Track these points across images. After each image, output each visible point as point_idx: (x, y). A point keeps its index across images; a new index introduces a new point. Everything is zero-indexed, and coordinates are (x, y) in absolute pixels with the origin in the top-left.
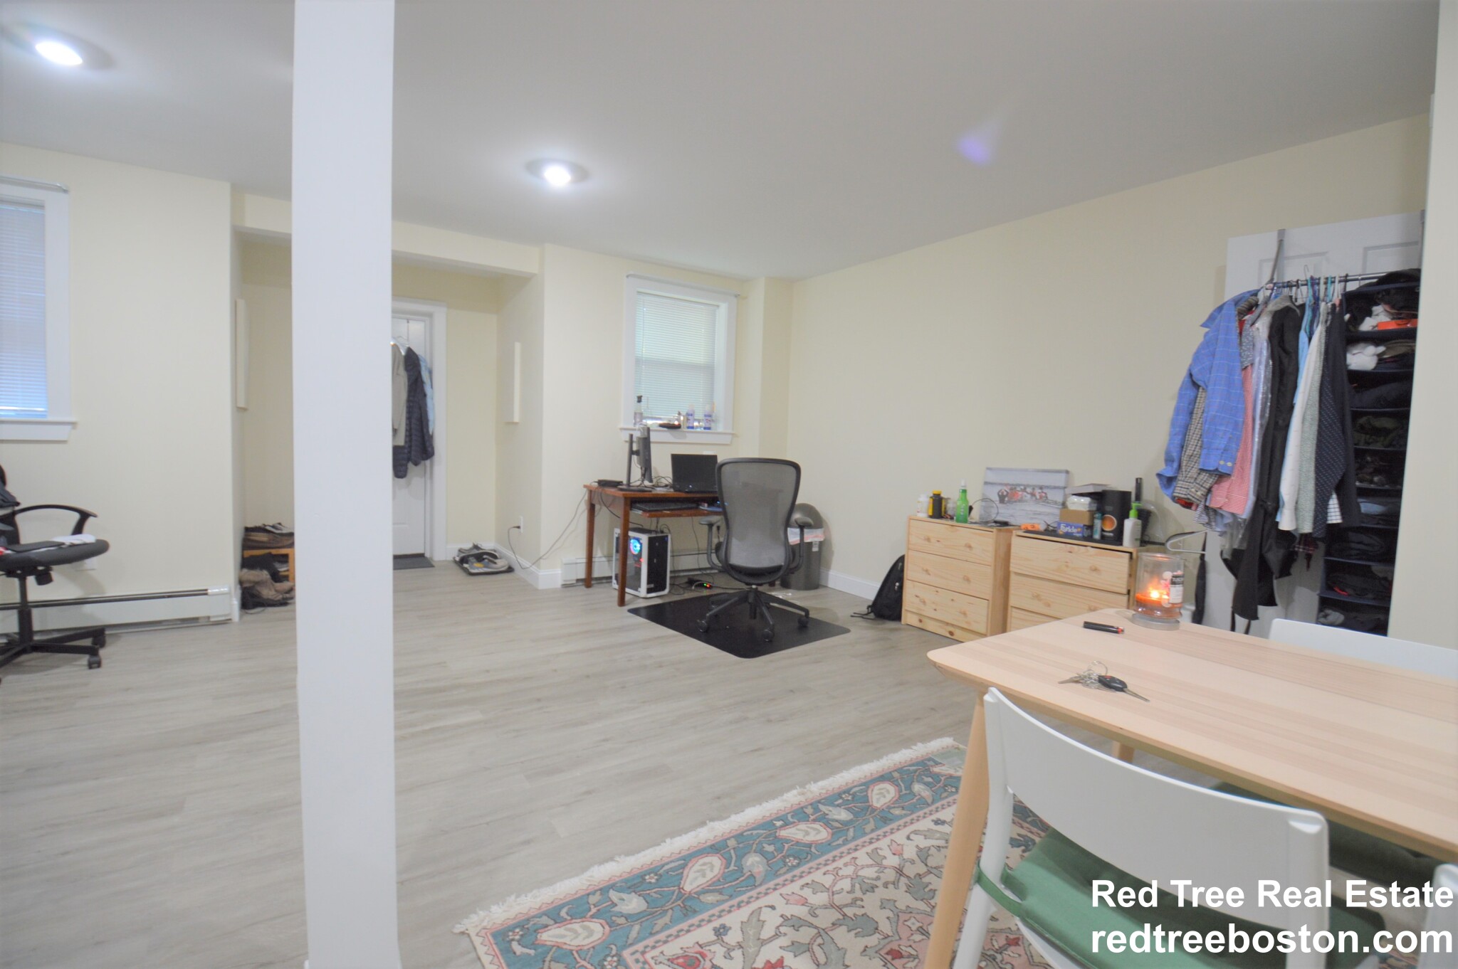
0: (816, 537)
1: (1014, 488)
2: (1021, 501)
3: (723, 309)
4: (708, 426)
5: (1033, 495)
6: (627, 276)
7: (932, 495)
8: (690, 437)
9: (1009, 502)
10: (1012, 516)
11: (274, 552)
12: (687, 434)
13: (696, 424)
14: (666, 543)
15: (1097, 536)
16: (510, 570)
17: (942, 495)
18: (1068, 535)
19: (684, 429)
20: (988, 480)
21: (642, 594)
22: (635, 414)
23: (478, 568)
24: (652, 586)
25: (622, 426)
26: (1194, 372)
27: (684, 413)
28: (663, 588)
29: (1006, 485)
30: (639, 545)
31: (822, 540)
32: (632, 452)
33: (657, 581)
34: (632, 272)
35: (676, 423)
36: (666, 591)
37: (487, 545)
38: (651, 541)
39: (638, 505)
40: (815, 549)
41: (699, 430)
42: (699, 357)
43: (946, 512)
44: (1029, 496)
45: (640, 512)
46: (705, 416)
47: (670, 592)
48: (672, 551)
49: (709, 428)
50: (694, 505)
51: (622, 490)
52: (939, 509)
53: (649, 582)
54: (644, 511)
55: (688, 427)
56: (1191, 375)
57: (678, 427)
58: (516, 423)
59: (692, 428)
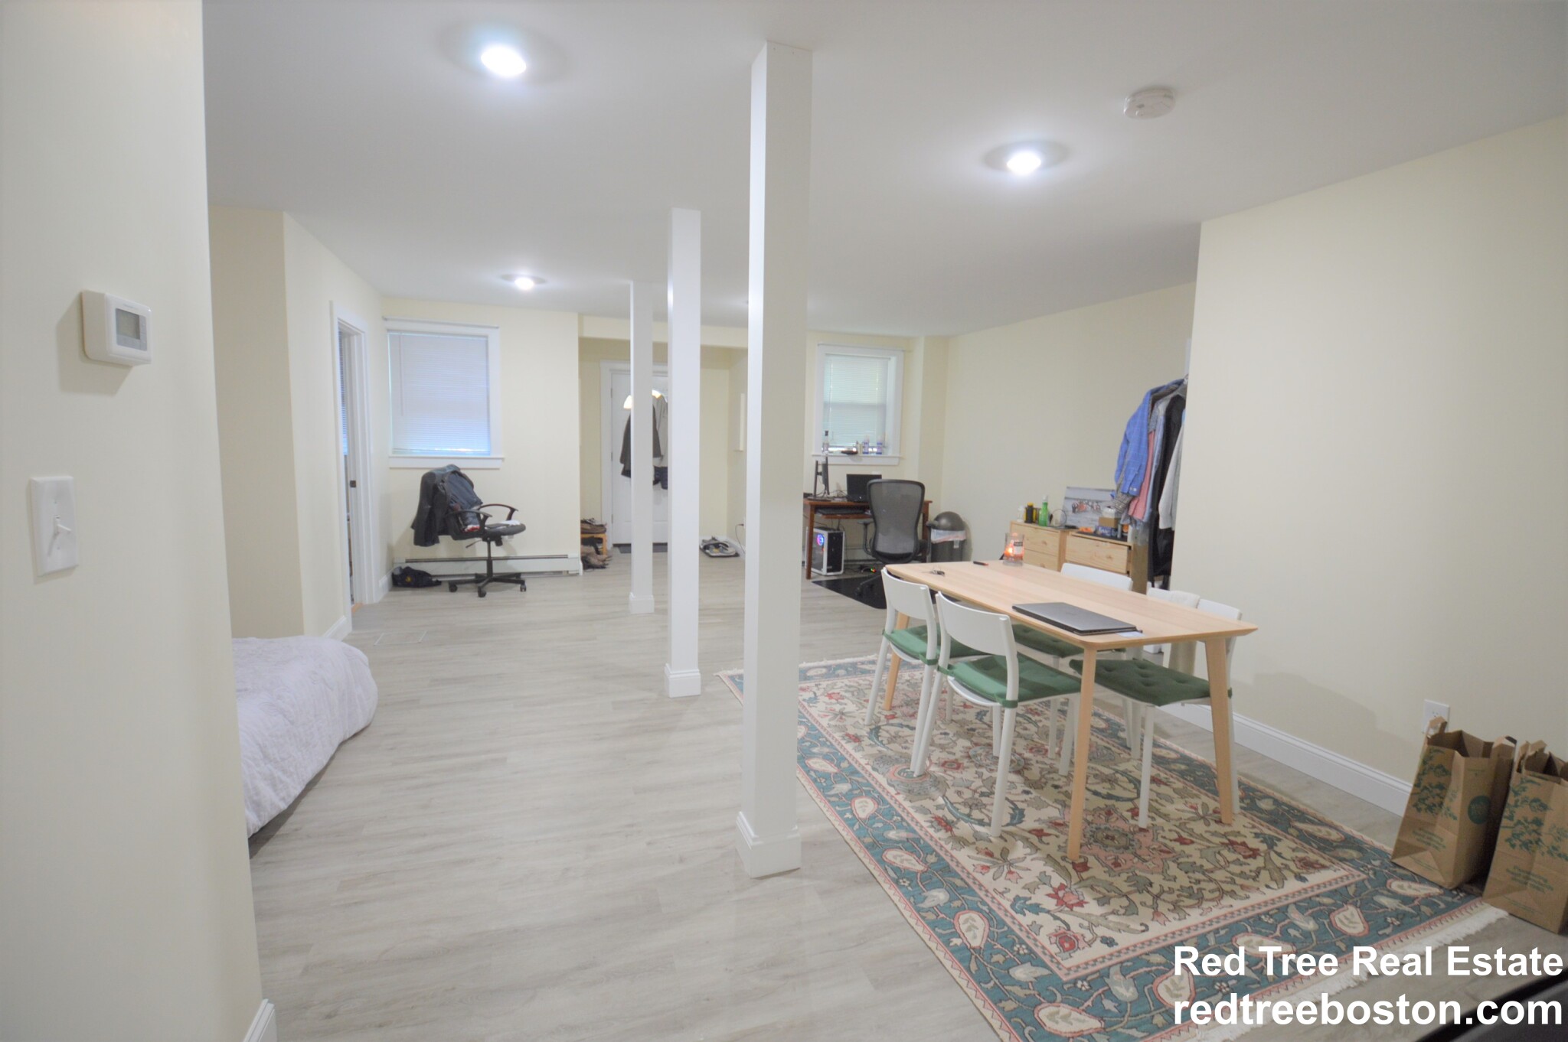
0: (957, 537)
1: (1081, 501)
2: (1085, 511)
3: (893, 362)
4: (879, 452)
5: (1092, 507)
6: (819, 345)
7: (1026, 506)
8: (866, 461)
9: (1079, 512)
10: (1079, 522)
11: (596, 536)
12: (863, 459)
13: (870, 450)
14: (842, 538)
15: (1119, 536)
16: (737, 555)
17: (1035, 506)
18: (1103, 536)
19: (860, 454)
20: (1067, 496)
21: (823, 572)
22: (824, 444)
23: (715, 553)
24: (831, 567)
25: (813, 453)
26: (1127, 434)
27: (860, 442)
28: (839, 570)
29: (1077, 499)
30: (822, 538)
31: (962, 539)
32: (817, 474)
33: (834, 563)
34: (821, 342)
35: (854, 450)
36: (842, 572)
37: (721, 539)
38: (830, 536)
39: (820, 510)
40: (956, 546)
41: (872, 455)
42: (875, 399)
43: (1037, 519)
44: (1090, 508)
45: (820, 515)
46: (878, 444)
47: (844, 573)
48: (846, 546)
49: (881, 453)
50: (861, 511)
51: (810, 499)
52: (1031, 516)
53: (828, 564)
54: (824, 514)
55: (864, 453)
56: (1125, 435)
57: (856, 453)
58: (742, 451)
59: (867, 453)
